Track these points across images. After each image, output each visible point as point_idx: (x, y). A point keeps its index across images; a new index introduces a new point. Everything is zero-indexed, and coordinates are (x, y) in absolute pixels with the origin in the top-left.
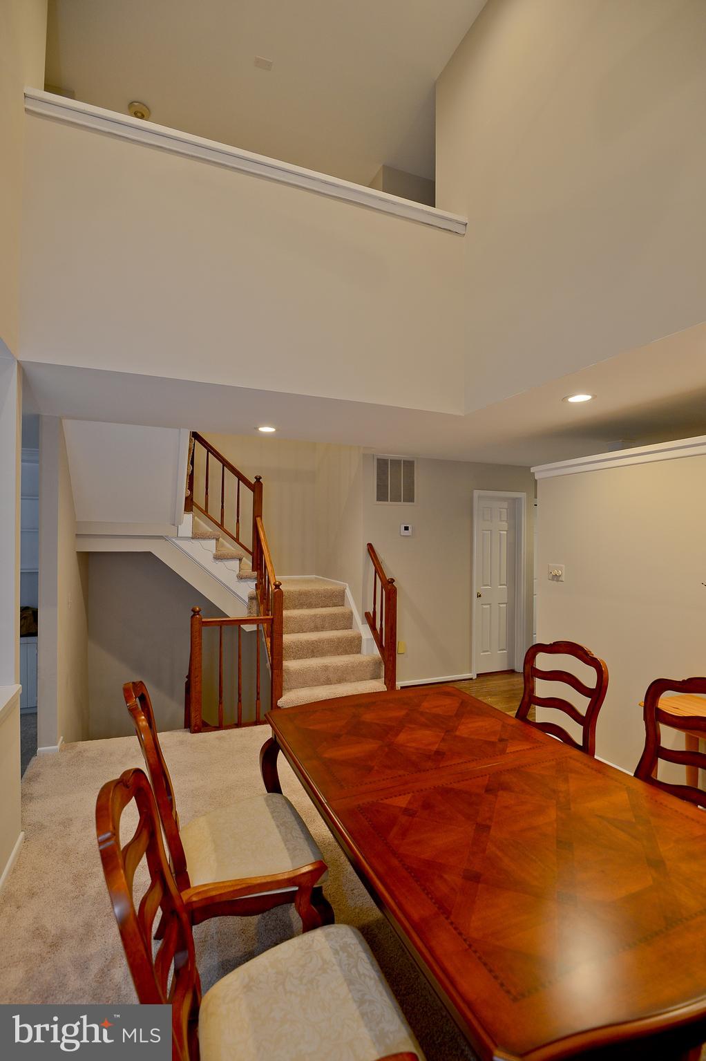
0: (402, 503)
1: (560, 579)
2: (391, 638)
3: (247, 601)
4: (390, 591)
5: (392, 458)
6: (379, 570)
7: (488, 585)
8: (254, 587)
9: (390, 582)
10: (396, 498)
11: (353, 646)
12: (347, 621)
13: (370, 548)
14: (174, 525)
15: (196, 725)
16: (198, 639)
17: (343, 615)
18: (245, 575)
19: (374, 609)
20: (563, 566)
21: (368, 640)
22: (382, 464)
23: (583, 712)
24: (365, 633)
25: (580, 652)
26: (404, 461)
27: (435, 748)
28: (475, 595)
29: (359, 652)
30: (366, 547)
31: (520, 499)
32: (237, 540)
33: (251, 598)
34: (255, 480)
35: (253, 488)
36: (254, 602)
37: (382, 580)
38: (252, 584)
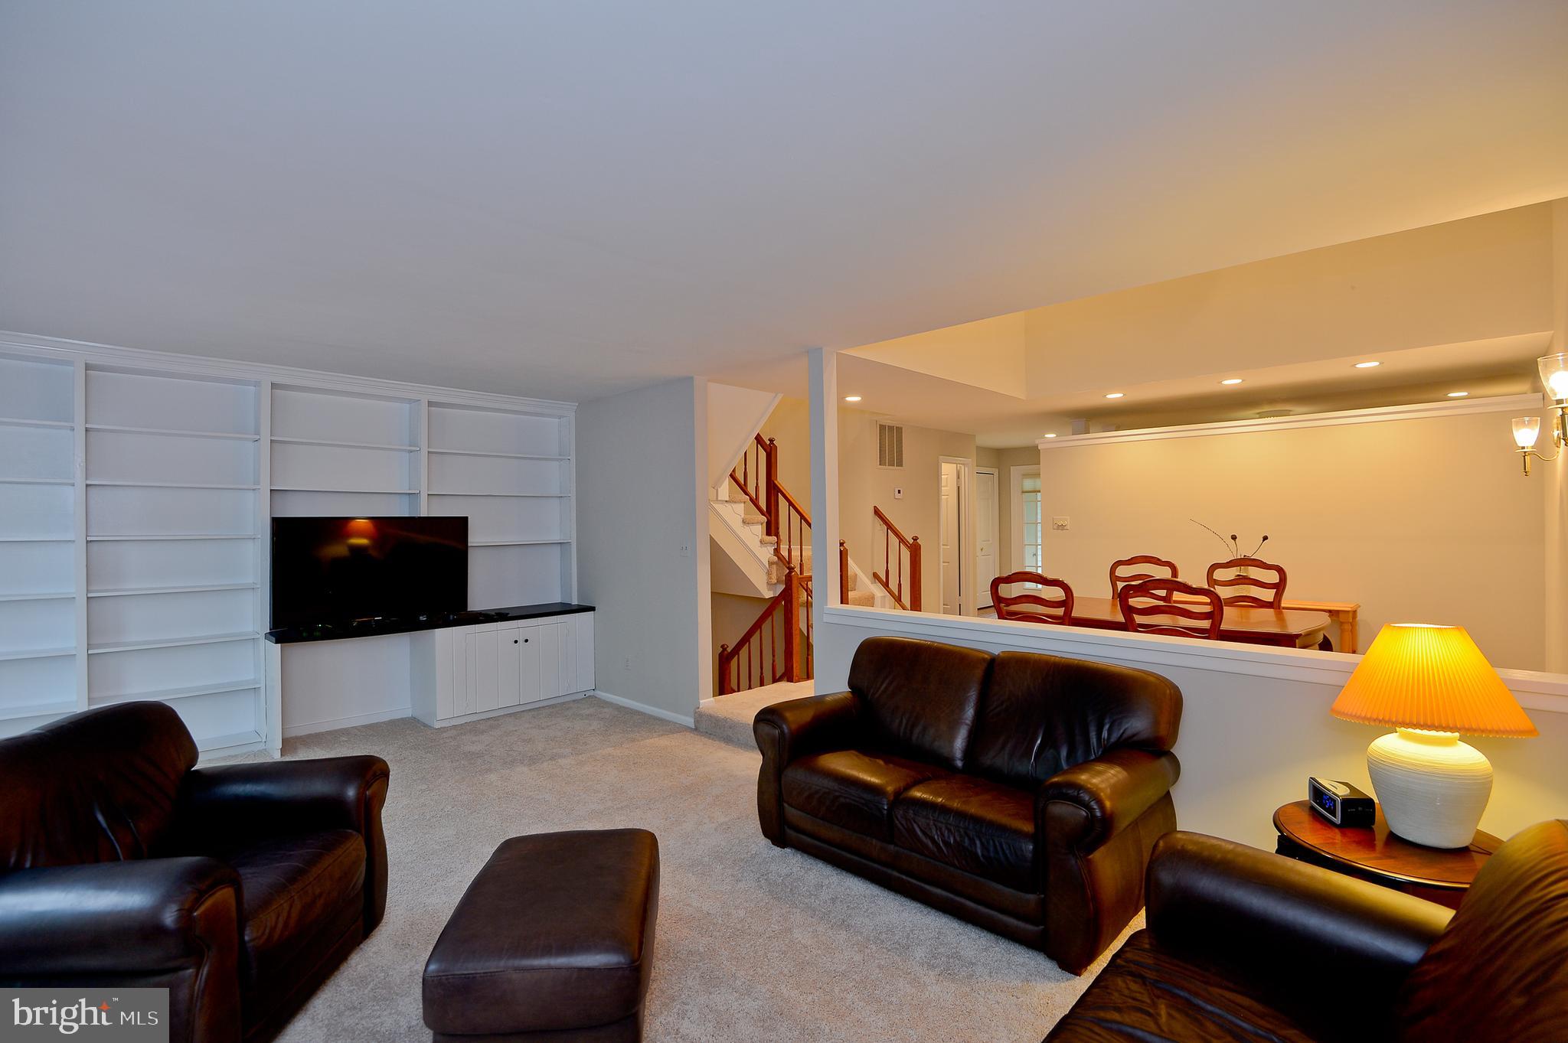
0: (895, 467)
1: (1065, 528)
3: (768, 566)
4: (915, 548)
5: (890, 425)
6: (895, 531)
8: (771, 553)
9: (914, 540)
10: (892, 463)
13: (875, 509)
18: (766, 540)
19: (887, 568)
20: (1068, 517)
22: (882, 428)
26: (896, 428)
31: (966, 465)
32: (756, 503)
33: (771, 563)
34: (768, 443)
35: (768, 450)
36: (774, 566)
37: (902, 540)
38: (771, 549)
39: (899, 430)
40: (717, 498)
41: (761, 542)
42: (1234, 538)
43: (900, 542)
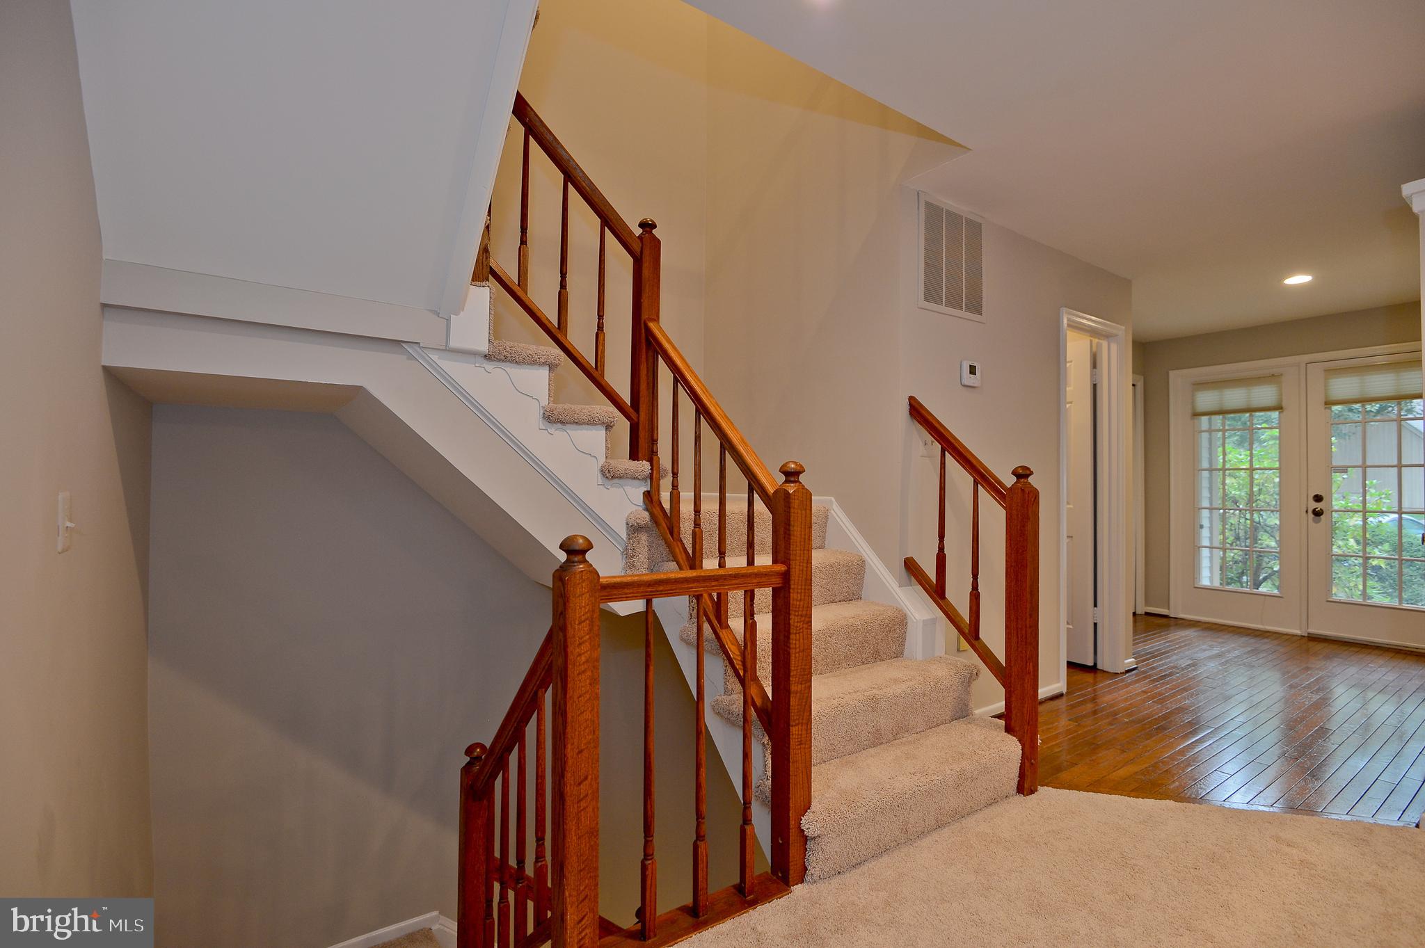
0: (963, 313)
3: (624, 536)
4: (1025, 497)
5: (948, 208)
8: (641, 499)
10: (955, 301)
11: (893, 638)
12: (854, 581)
13: (917, 410)
14: (438, 314)
16: (584, 647)
17: (847, 567)
18: (618, 467)
19: (941, 548)
21: (925, 623)
22: (933, 217)
24: (917, 606)
26: (966, 220)
29: (900, 653)
31: (1114, 338)
32: (597, 377)
33: (634, 529)
34: (638, 231)
35: (636, 247)
36: (643, 536)
37: (981, 477)
38: (637, 492)
39: (975, 229)
40: (448, 346)
41: (602, 471)
43: (976, 483)
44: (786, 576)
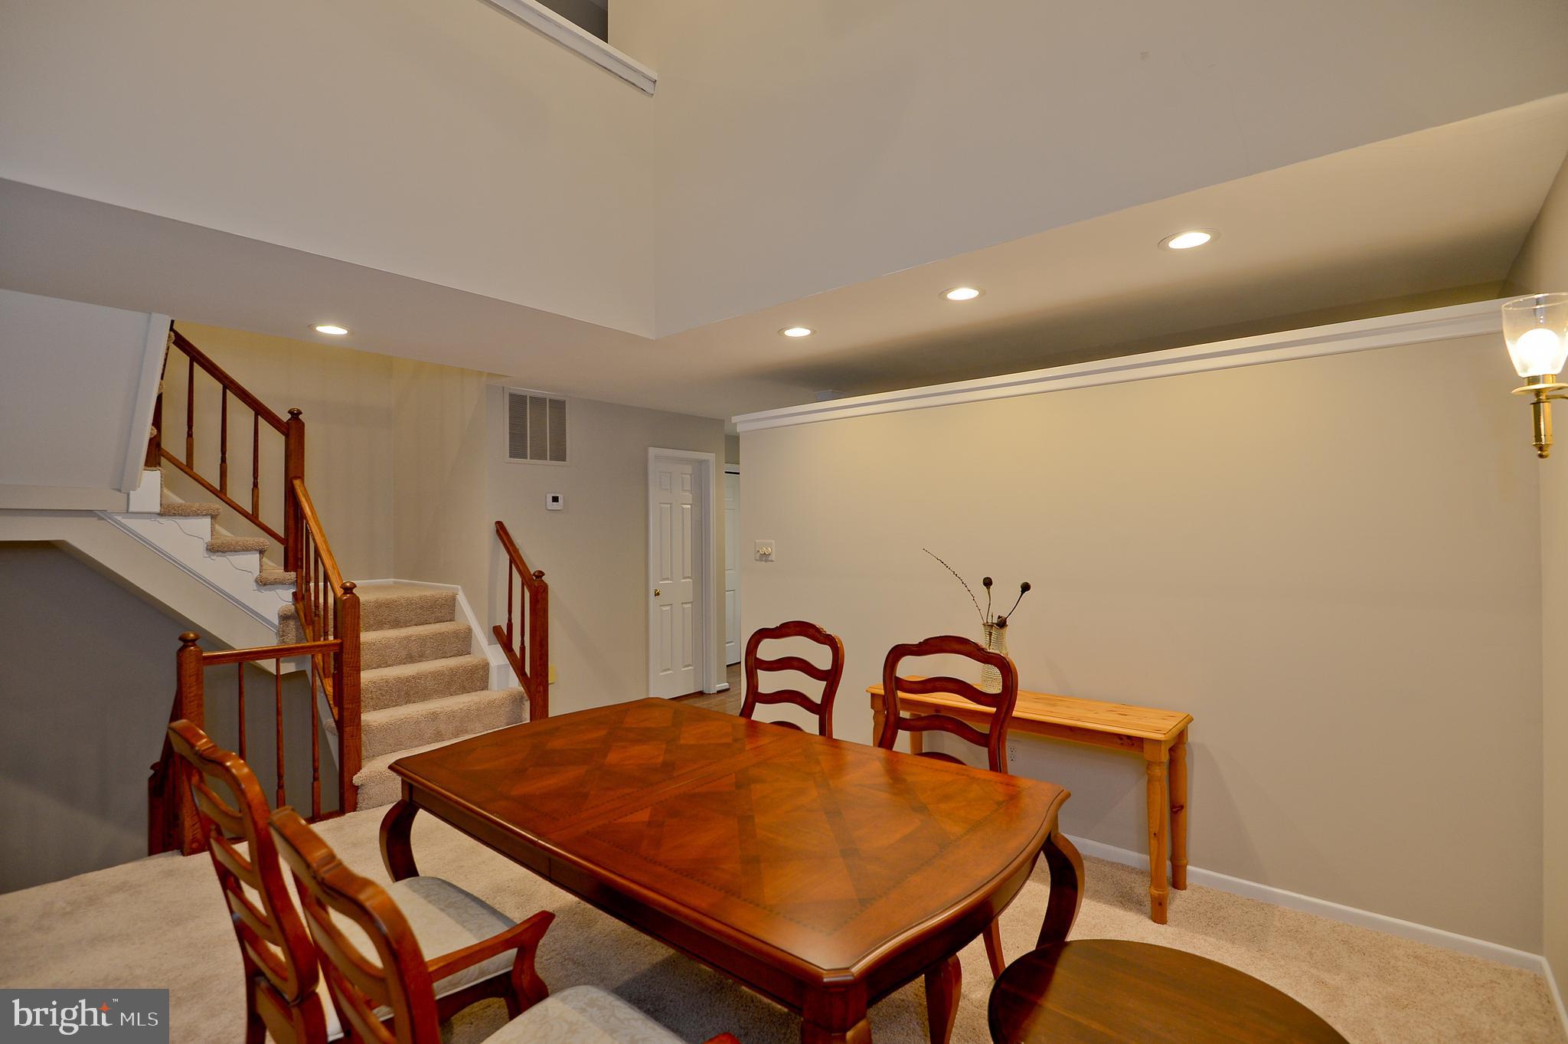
0: (548, 462)
1: (770, 559)
2: (541, 659)
3: (276, 621)
4: (537, 589)
5: (532, 395)
6: (516, 560)
7: (668, 579)
8: (290, 598)
9: (537, 577)
10: (539, 455)
11: (477, 678)
12: (463, 642)
13: (501, 530)
14: (120, 491)
15: (194, 840)
16: (193, 689)
17: (456, 634)
18: (272, 578)
19: (510, 620)
20: (773, 541)
21: (499, 667)
22: (517, 403)
23: (818, 699)
24: (496, 657)
25: (811, 631)
26: (550, 400)
27: (660, 759)
28: (652, 593)
29: (485, 687)
30: (493, 527)
31: (706, 462)
32: (253, 518)
33: (284, 617)
34: (287, 418)
35: (285, 428)
36: (292, 623)
37: (524, 575)
38: (286, 593)
39: (559, 406)
40: (128, 510)
41: (256, 581)
42: (988, 583)
43: (522, 580)
44: (341, 645)
